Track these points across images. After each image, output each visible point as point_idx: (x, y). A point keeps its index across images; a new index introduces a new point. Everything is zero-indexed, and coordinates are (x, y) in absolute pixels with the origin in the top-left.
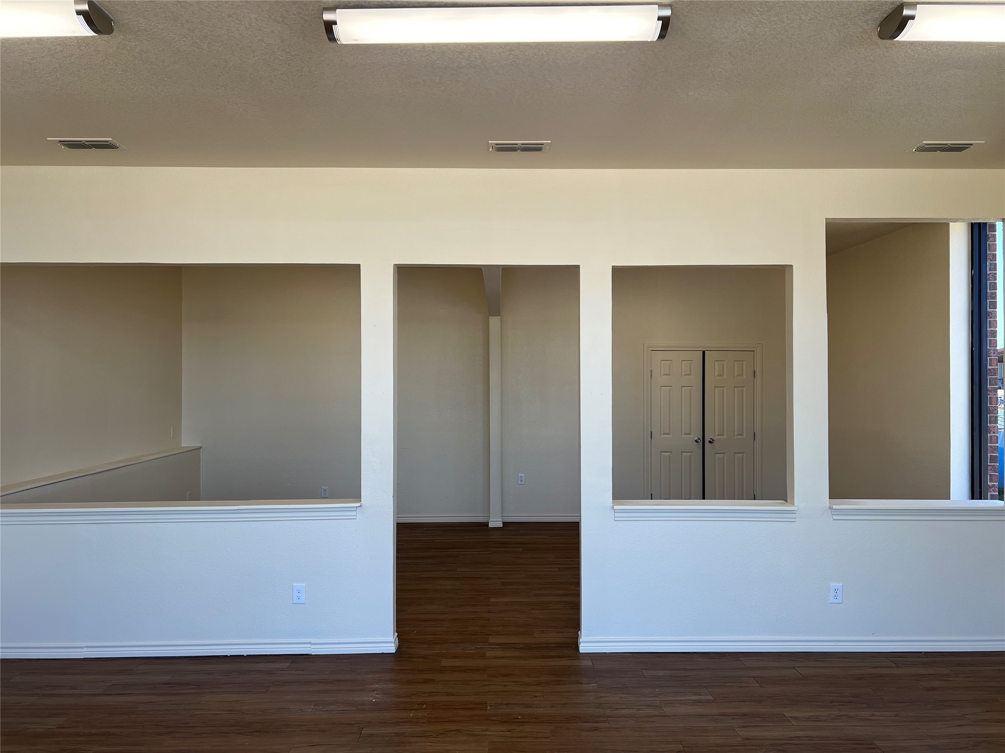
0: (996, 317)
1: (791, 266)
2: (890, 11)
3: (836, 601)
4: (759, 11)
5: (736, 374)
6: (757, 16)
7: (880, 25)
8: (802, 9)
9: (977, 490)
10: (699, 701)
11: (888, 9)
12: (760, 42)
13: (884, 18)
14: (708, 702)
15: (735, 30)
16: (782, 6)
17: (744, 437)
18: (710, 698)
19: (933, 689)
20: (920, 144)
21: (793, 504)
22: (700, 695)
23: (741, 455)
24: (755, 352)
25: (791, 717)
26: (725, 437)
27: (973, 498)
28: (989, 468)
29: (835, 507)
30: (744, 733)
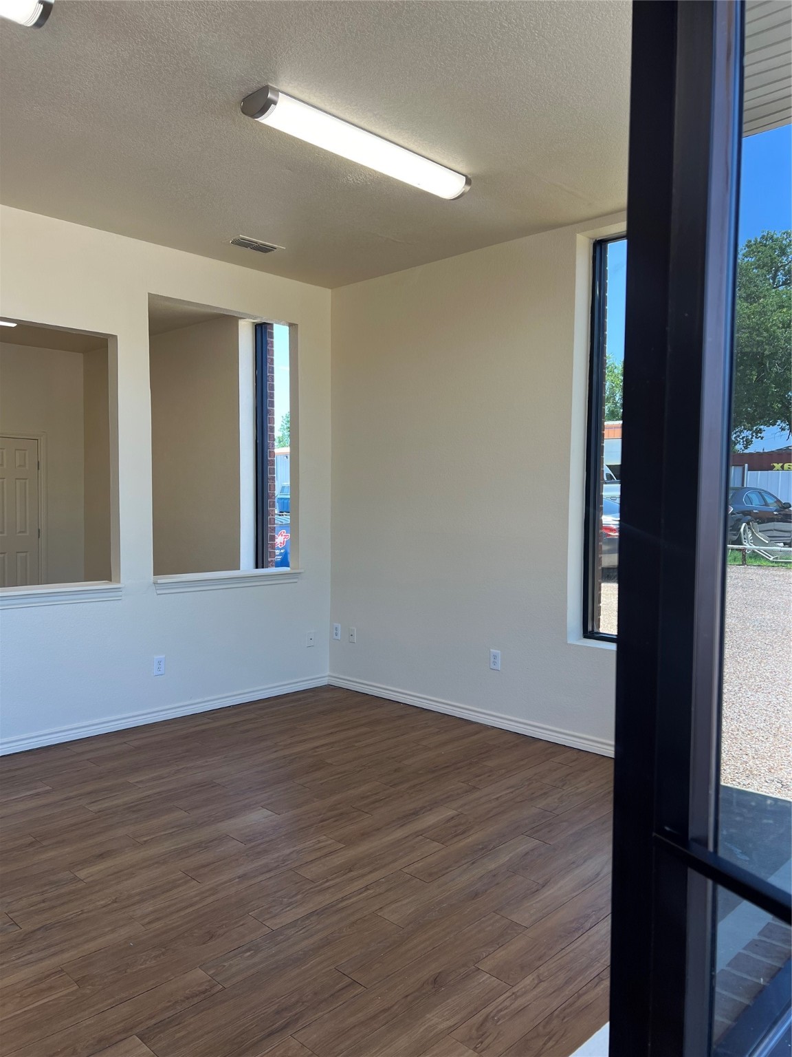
0: (273, 414)
1: (116, 337)
2: (255, 89)
3: (160, 673)
4: (142, 39)
5: (17, 465)
6: (138, 44)
7: (244, 100)
8: (182, 54)
9: (260, 562)
10: (38, 794)
11: (254, 86)
12: (131, 74)
13: (247, 95)
14: (47, 792)
15: (111, 50)
16: (165, 43)
17: (28, 534)
18: (48, 788)
19: (248, 731)
20: (237, 237)
21: (119, 582)
22: (36, 789)
23: (24, 554)
24: (39, 441)
25: (137, 782)
26: (5, 535)
27: (257, 567)
28: (269, 545)
29: (159, 581)
30: (94, 808)
